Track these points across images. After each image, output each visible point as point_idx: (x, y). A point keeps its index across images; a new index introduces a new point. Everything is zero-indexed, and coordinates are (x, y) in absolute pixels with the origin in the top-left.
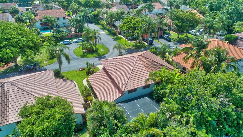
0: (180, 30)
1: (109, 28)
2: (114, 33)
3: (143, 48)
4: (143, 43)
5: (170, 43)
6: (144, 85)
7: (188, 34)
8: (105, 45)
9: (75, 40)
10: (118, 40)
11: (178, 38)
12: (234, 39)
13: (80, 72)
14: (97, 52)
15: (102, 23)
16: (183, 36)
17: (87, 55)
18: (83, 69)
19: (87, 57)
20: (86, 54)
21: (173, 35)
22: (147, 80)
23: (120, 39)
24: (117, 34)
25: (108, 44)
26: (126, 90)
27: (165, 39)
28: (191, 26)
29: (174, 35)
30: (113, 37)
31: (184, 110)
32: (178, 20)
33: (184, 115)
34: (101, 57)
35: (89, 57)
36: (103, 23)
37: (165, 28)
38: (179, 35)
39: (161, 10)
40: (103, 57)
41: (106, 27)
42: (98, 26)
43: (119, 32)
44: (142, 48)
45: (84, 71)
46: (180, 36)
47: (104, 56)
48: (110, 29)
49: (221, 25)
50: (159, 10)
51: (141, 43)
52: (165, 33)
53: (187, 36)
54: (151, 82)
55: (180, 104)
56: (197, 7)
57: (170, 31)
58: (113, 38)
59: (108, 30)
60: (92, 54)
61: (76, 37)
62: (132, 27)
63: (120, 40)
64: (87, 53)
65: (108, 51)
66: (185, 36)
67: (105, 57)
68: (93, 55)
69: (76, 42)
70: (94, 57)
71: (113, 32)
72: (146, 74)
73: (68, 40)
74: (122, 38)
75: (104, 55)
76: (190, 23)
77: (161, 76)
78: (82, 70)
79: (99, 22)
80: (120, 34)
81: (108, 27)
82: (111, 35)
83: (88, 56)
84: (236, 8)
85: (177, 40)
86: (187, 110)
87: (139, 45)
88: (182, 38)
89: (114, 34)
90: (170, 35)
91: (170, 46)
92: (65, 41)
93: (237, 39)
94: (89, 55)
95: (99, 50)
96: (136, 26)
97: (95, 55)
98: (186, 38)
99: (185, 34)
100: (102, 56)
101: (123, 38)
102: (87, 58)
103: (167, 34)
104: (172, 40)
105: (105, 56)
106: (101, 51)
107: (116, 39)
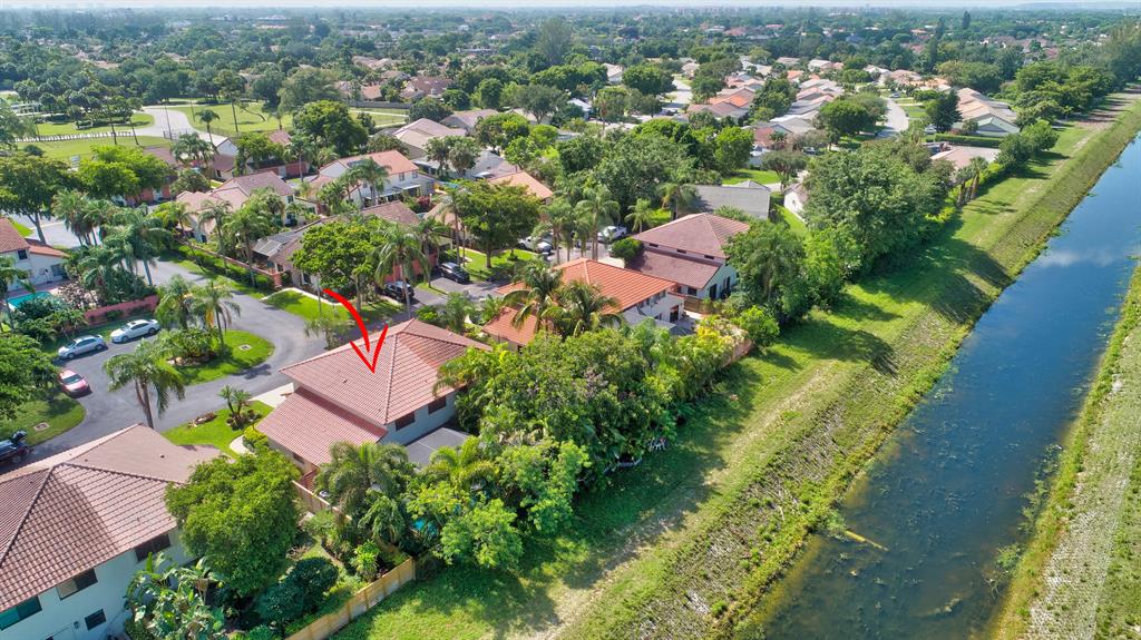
0: (491, 242)
1: (235, 268)
2: (263, 284)
3: (388, 315)
4: (382, 301)
5: (468, 288)
6: (432, 400)
7: (517, 252)
8: (249, 328)
9: (117, 333)
10: (291, 306)
11: (489, 266)
12: (635, 249)
13: (203, 426)
14: (232, 358)
15: (197, 252)
16: (503, 259)
17: (199, 371)
18: (211, 418)
19: (203, 380)
20: (190, 371)
21: (471, 260)
22: (435, 388)
23: (295, 300)
24: (278, 285)
25: (257, 324)
26: (389, 421)
27: (452, 277)
28: (520, 227)
29: (474, 260)
30: (266, 298)
31: (529, 417)
32: (479, 214)
33: (531, 425)
34: (250, 369)
35: (209, 379)
36: (203, 251)
37: (443, 241)
38: (489, 256)
39: (409, 176)
40: (260, 369)
41: (221, 264)
42: (182, 264)
43: (283, 278)
44: (385, 318)
45: (215, 422)
46: (495, 261)
47: (262, 365)
48: (243, 271)
49: (594, 216)
50: (402, 176)
51: (376, 303)
52: (445, 259)
53: (514, 259)
54: (445, 391)
55: (519, 408)
56: (528, 159)
57: (461, 248)
58: (265, 302)
59: (236, 276)
60: (214, 367)
61: (116, 320)
62: (340, 257)
63: (298, 303)
64: (193, 367)
65: (270, 346)
66: (509, 259)
67: (267, 367)
68: (218, 371)
69: (126, 340)
70: (226, 373)
71: (261, 278)
72: (430, 375)
73: (91, 338)
74: (300, 296)
75: (260, 361)
76: (514, 221)
77: (469, 366)
78: (208, 421)
79: (184, 248)
80: (287, 282)
81: (228, 265)
82: (255, 292)
83: (200, 375)
84: (629, 161)
85: (486, 274)
86: (534, 415)
87: (369, 309)
88: (501, 265)
89: (267, 287)
90: (462, 260)
91: (471, 297)
92: (79, 341)
93: (642, 247)
94: (204, 373)
95: (235, 350)
96: (352, 251)
97: (226, 367)
98: (512, 263)
99: (508, 253)
100: (256, 367)
101: (305, 293)
102: (201, 384)
103: (453, 259)
104: (472, 279)
105: (267, 362)
106: (241, 351)
107: (281, 303)
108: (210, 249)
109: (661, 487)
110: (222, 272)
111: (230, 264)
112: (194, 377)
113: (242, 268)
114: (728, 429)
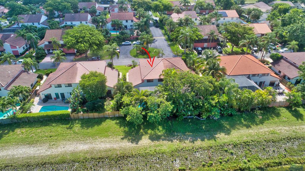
4: (193, 52)
6: (158, 78)
10: (172, 47)
13: (128, 67)
14: (148, 55)
18: (130, 65)
20: (138, 55)
21: (229, 47)
26: (144, 79)
27: (217, 50)
30: (169, 43)
39: (235, 19)
41: (167, 32)
52: (219, 45)
61: (137, 39)
69: (134, 44)
70: (144, 57)
73: (129, 42)
79: (164, 27)
85: (229, 52)
88: (236, 51)
89: (171, 40)
90: (226, 47)
92: (126, 42)
93: (281, 58)
94: (141, 56)
102: (137, 58)
104: (223, 52)
109: (202, 129)
114: (245, 125)
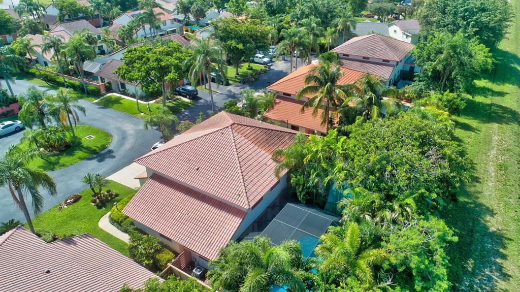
1: (71, 81)
2: (93, 91)
3: (185, 109)
10: (116, 106)
11: (238, 74)
13: (71, 207)
14: (82, 146)
15: (43, 73)
16: (244, 69)
17: (59, 159)
18: (77, 199)
19: (64, 165)
20: (53, 159)
23: (117, 101)
24: (103, 92)
25: (95, 120)
26: (251, 204)
30: (96, 101)
34: (99, 154)
35: (68, 164)
36: (46, 71)
38: (236, 68)
39: (169, 23)
40: (106, 153)
42: (32, 81)
43: (106, 87)
44: (183, 110)
45: (82, 203)
46: (240, 70)
47: (106, 150)
48: (77, 83)
50: (165, 23)
51: (174, 101)
53: (251, 69)
58: (96, 103)
60: (70, 154)
62: (153, 69)
63: (120, 103)
64: (54, 155)
65: (108, 135)
66: (248, 69)
67: (110, 152)
68: (75, 157)
70: (81, 159)
71: (91, 88)
72: (266, 158)
74: (120, 98)
75: (104, 147)
78: (75, 201)
79: (32, 71)
80: (109, 89)
81: (66, 80)
82: (88, 97)
83: (61, 162)
87: (171, 104)
89: (96, 94)
93: (338, 56)
94: (64, 159)
95: (83, 139)
96: (162, 64)
97: (79, 153)
99: (246, 65)
100: (103, 152)
101: (123, 96)
102: (63, 169)
105: (110, 148)
106: (88, 140)
107: (108, 104)
108: (52, 69)
110: (62, 85)
111: (67, 79)
112: (57, 163)
113: (76, 81)
